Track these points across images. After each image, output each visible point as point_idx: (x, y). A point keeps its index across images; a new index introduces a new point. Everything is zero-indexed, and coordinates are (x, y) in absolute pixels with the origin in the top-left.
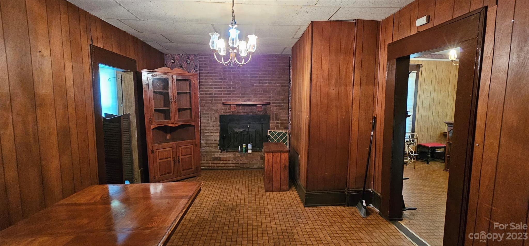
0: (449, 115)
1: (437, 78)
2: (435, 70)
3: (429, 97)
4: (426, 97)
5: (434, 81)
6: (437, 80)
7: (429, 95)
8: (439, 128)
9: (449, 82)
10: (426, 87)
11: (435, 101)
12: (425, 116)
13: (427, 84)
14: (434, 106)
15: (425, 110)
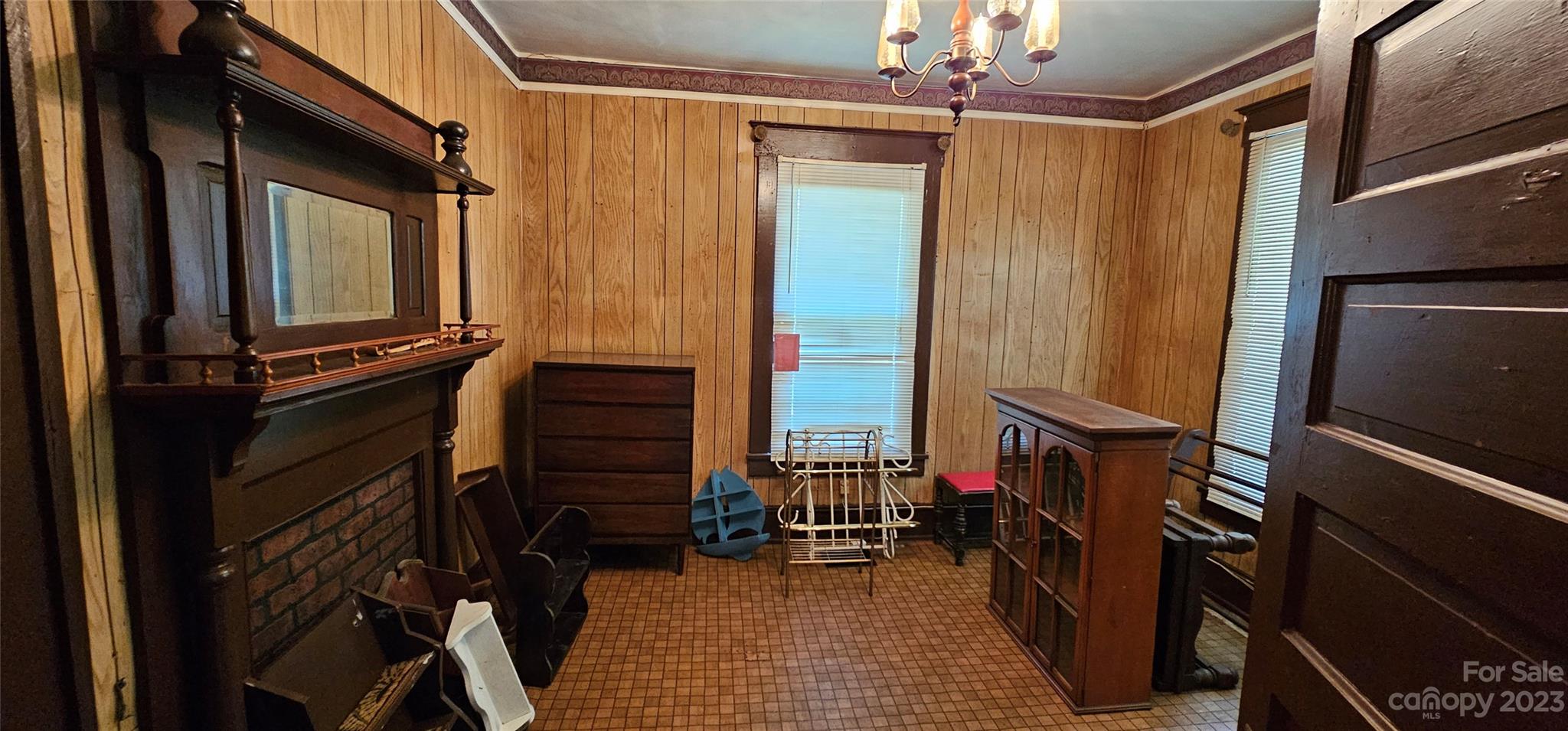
0: (1075, 352)
1: (1023, 196)
2: (1010, 162)
3: (989, 277)
4: (976, 277)
5: (1007, 207)
6: (1024, 207)
7: (988, 268)
9: (1072, 216)
10: (976, 235)
11: (1015, 295)
12: (972, 355)
13: (979, 223)
14: (1009, 315)
15: (972, 333)
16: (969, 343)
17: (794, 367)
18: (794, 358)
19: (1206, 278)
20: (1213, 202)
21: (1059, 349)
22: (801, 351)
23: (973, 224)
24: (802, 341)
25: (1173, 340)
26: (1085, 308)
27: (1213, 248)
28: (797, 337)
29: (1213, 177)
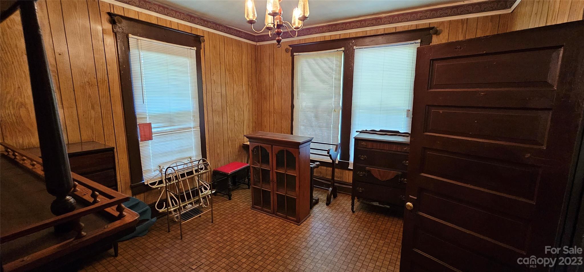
0: (246, 118)
1: (227, 64)
2: (222, 50)
3: (219, 94)
4: (216, 94)
5: (223, 68)
6: (228, 68)
7: (219, 90)
8: (237, 140)
9: (241, 71)
10: (214, 78)
11: (229, 99)
12: (218, 123)
13: (215, 73)
14: (227, 107)
15: (217, 114)
16: (217, 119)
17: (150, 138)
18: (150, 134)
19: (284, 94)
20: (283, 72)
21: (242, 118)
22: (153, 130)
23: (213, 73)
24: (153, 126)
25: (275, 112)
26: (248, 104)
27: (285, 85)
28: (150, 124)
29: (282, 64)
